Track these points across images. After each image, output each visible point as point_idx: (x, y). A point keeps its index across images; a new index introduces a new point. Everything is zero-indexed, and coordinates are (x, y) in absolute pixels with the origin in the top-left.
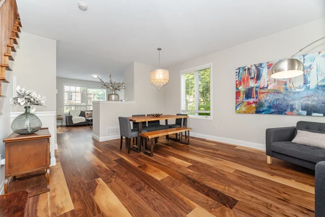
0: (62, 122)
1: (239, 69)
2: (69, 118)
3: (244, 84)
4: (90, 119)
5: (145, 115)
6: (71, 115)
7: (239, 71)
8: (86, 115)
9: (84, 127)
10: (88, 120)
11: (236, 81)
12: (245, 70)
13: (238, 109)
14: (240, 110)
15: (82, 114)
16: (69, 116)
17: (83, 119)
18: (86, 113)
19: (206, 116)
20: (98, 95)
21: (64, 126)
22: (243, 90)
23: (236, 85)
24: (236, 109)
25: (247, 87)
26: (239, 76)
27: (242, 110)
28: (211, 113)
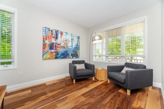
1: (45, 28)
3: (49, 39)
7: (46, 30)
11: (43, 36)
12: (50, 30)
22: (48, 43)
23: (44, 38)
24: (43, 56)
25: (51, 42)
26: (45, 33)
27: (47, 57)
28: (13, 62)
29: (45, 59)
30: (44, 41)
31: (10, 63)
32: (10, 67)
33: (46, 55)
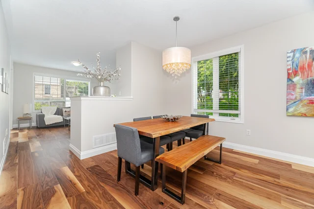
0: (31, 123)
1: (294, 51)
2: (41, 118)
3: (303, 72)
4: (68, 118)
5: (150, 118)
6: (43, 113)
7: (294, 55)
8: (64, 113)
9: (61, 129)
10: (66, 120)
11: (288, 70)
12: (306, 52)
13: (291, 110)
14: (295, 110)
15: (59, 112)
16: (39, 116)
17: (59, 119)
18: (64, 110)
19: (232, 118)
20: (80, 88)
21: (33, 128)
22: (301, 82)
23: (289, 74)
24: (287, 110)
25: (309, 78)
26: (293, 63)
27: (299, 112)
28: (240, 114)
29: (294, 116)
30: (289, 79)
31: (237, 115)
32: (237, 120)
33: (294, 108)
